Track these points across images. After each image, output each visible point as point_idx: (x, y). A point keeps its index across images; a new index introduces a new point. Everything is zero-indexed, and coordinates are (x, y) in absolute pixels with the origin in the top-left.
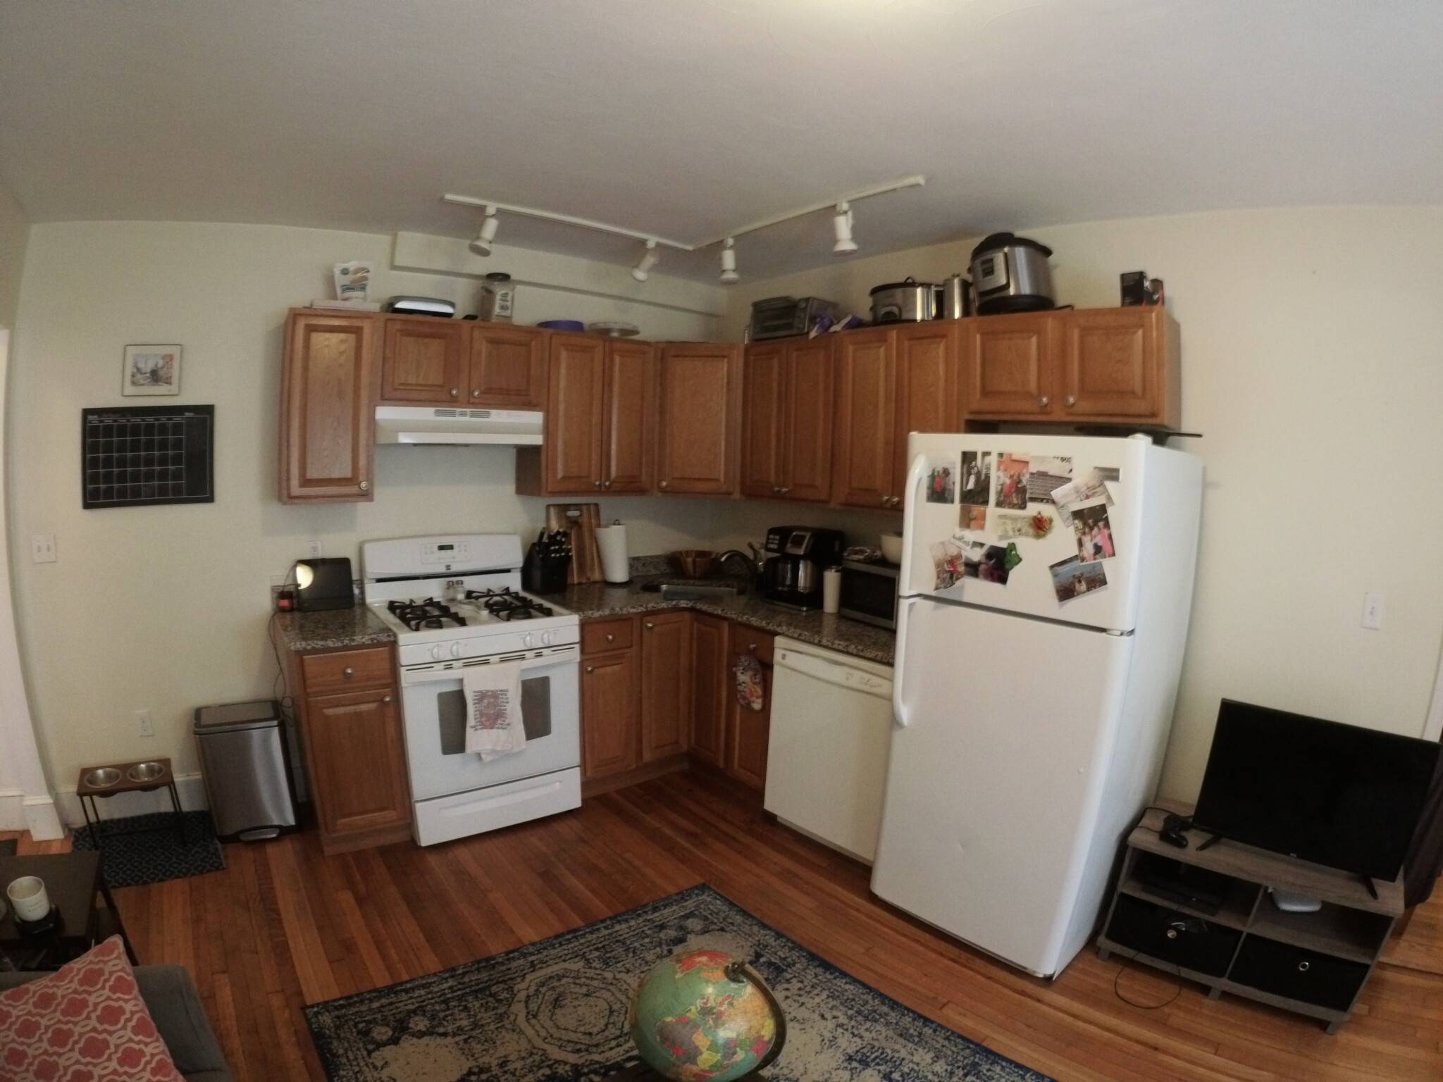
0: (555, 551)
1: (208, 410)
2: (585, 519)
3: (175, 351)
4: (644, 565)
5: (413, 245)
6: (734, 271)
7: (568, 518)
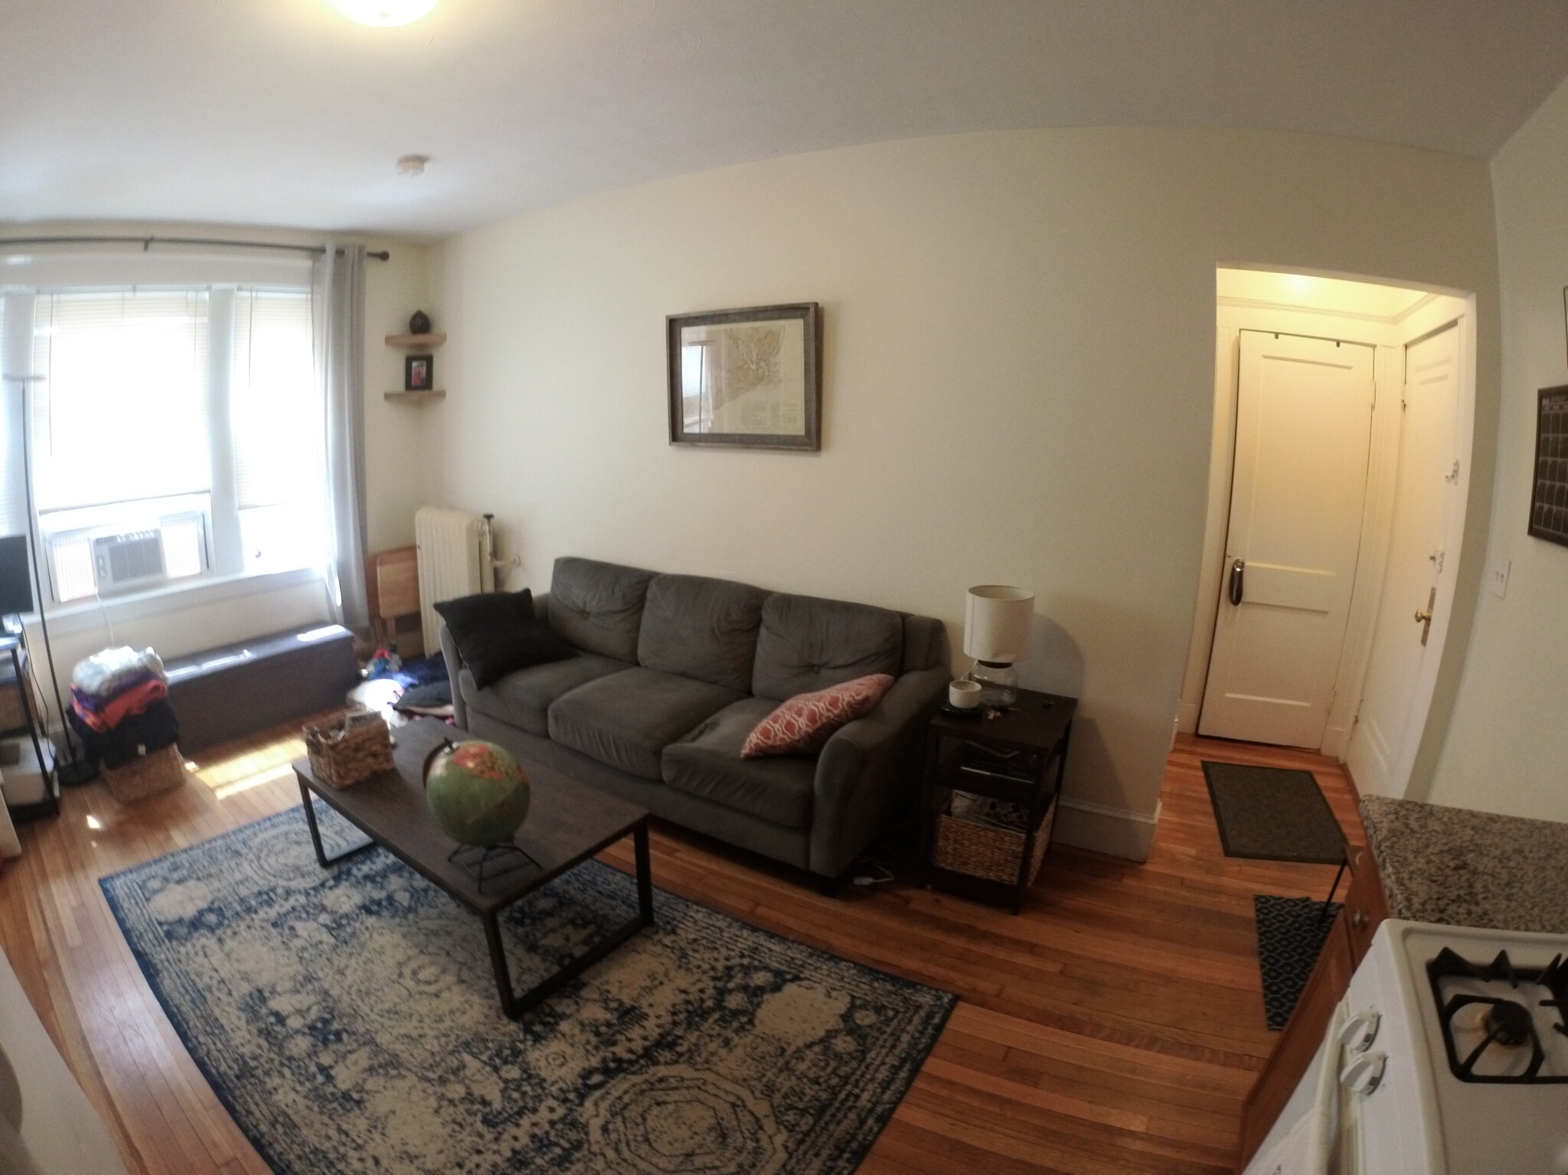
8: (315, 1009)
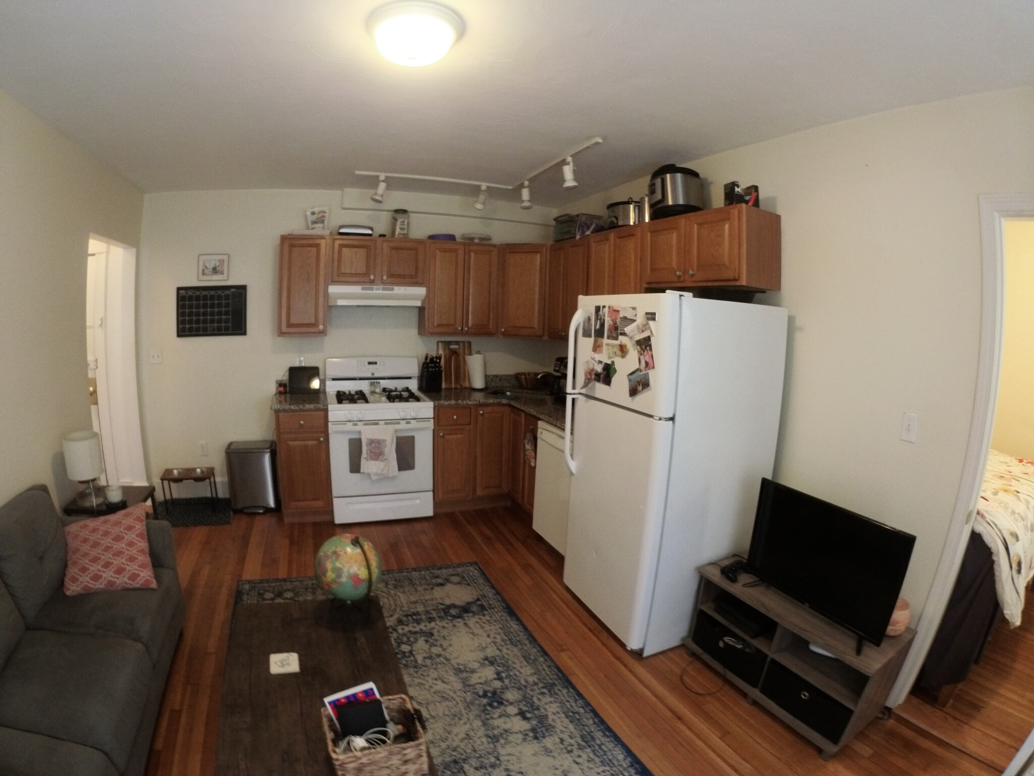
0: (432, 367)
1: (243, 288)
2: (461, 351)
3: (225, 258)
4: (500, 380)
5: (353, 195)
6: (529, 201)
7: (450, 349)
8: (495, 716)
